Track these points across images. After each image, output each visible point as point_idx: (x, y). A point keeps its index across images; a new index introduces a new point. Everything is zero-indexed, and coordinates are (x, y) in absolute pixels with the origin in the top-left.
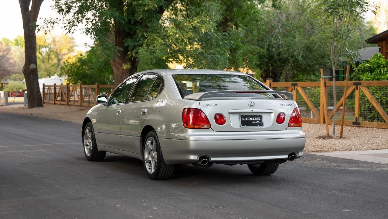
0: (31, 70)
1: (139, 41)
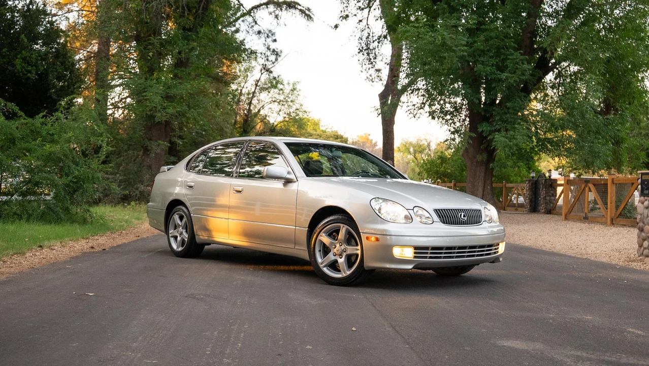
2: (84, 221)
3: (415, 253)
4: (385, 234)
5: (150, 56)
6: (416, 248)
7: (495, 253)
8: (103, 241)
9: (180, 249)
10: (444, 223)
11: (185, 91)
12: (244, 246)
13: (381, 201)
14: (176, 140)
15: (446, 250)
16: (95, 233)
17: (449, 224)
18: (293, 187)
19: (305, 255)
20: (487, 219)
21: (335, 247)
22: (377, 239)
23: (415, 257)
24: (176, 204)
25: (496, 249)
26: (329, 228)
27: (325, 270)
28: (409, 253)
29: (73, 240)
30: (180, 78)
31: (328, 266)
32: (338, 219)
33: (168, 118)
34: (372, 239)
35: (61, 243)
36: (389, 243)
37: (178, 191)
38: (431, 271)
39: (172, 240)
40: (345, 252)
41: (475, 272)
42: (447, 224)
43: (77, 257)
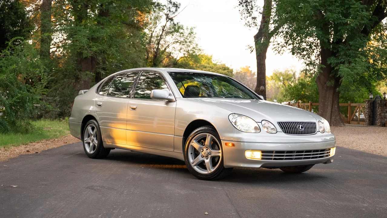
0: (261, 91)
1: (341, 59)
2: (27, 131)
3: (262, 155)
4: (239, 141)
5: (79, 8)
6: (263, 152)
7: (327, 156)
8: (39, 146)
9: (92, 152)
10: (286, 133)
11: (105, 34)
12: (138, 150)
13: (236, 116)
14: (100, 71)
15: (286, 153)
16: (33, 141)
17: (290, 133)
18: (173, 105)
19: (181, 157)
20: (321, 130)
21: (203, 151)
22: (233, 145)
23: (262, 159)
24: (88, 119)
25: (328, 153)
26: (198, 136)
27: (196, 168)
28: (258, 156)
29: (15, 145)
30: (103, 24)
31: (198, 165)
32: (205, 130)
33: (92, 55)
34: (230, 144)
35: (4, 147)
36: (242, 148)
37: (91, 109)
38: (279, 169)
39: (86, 145)
40: (210, 154)
41: (313, 170)
42: (288, 133)
43: (14, 158)
